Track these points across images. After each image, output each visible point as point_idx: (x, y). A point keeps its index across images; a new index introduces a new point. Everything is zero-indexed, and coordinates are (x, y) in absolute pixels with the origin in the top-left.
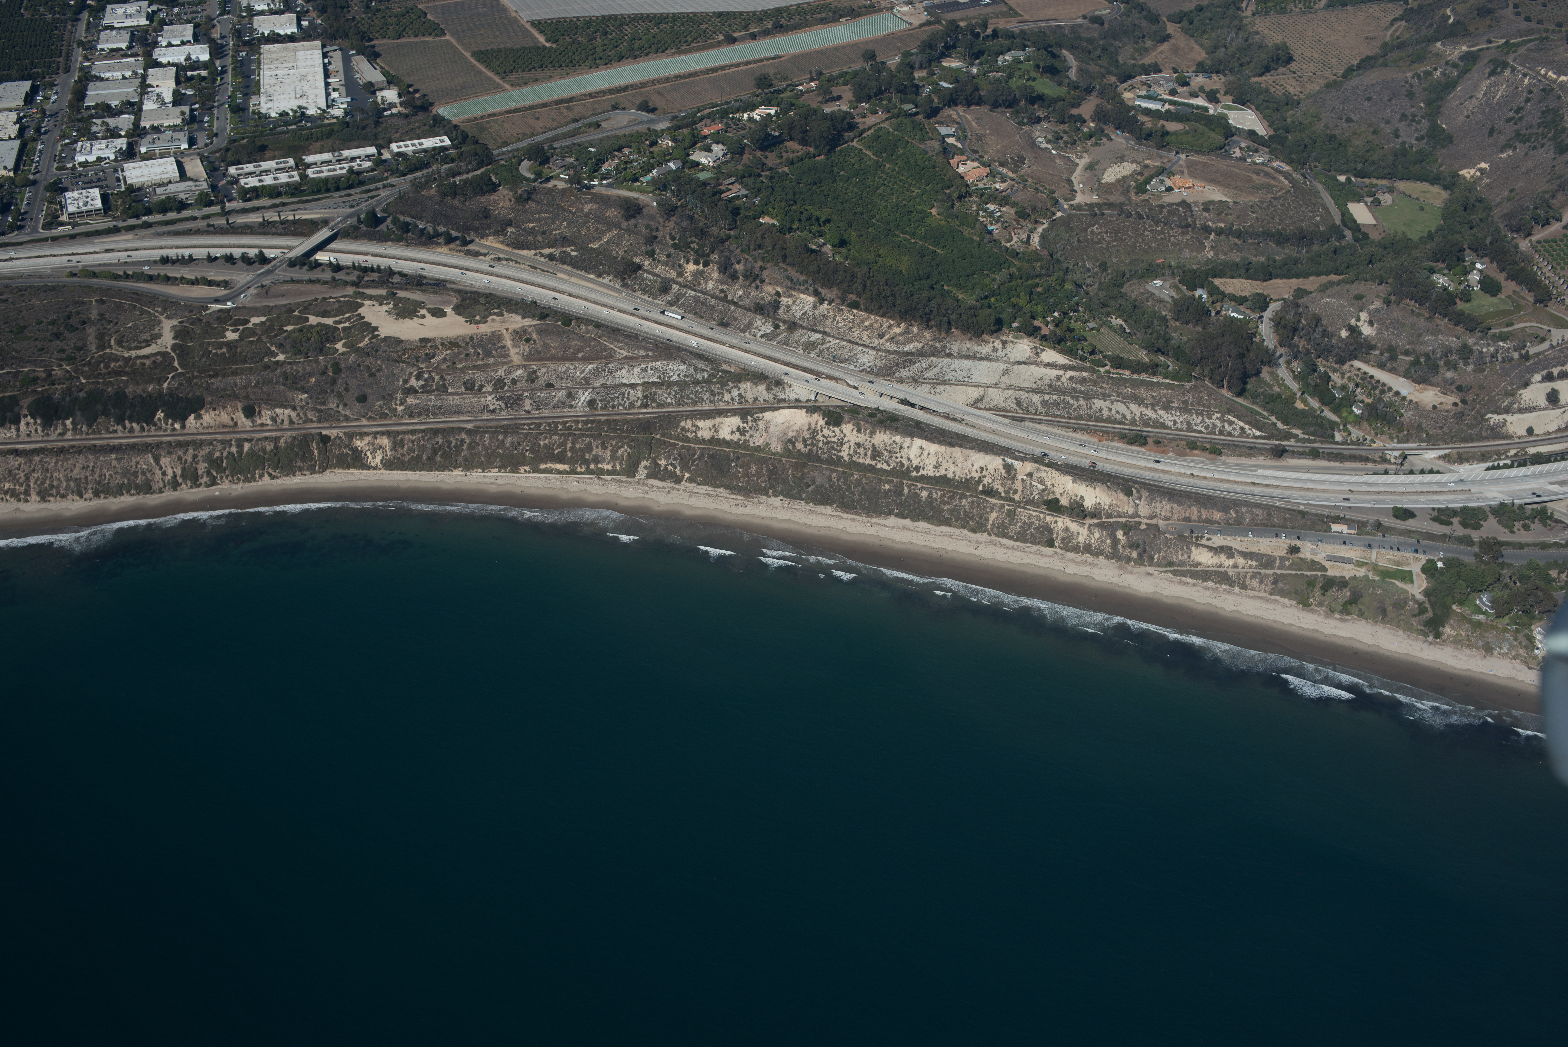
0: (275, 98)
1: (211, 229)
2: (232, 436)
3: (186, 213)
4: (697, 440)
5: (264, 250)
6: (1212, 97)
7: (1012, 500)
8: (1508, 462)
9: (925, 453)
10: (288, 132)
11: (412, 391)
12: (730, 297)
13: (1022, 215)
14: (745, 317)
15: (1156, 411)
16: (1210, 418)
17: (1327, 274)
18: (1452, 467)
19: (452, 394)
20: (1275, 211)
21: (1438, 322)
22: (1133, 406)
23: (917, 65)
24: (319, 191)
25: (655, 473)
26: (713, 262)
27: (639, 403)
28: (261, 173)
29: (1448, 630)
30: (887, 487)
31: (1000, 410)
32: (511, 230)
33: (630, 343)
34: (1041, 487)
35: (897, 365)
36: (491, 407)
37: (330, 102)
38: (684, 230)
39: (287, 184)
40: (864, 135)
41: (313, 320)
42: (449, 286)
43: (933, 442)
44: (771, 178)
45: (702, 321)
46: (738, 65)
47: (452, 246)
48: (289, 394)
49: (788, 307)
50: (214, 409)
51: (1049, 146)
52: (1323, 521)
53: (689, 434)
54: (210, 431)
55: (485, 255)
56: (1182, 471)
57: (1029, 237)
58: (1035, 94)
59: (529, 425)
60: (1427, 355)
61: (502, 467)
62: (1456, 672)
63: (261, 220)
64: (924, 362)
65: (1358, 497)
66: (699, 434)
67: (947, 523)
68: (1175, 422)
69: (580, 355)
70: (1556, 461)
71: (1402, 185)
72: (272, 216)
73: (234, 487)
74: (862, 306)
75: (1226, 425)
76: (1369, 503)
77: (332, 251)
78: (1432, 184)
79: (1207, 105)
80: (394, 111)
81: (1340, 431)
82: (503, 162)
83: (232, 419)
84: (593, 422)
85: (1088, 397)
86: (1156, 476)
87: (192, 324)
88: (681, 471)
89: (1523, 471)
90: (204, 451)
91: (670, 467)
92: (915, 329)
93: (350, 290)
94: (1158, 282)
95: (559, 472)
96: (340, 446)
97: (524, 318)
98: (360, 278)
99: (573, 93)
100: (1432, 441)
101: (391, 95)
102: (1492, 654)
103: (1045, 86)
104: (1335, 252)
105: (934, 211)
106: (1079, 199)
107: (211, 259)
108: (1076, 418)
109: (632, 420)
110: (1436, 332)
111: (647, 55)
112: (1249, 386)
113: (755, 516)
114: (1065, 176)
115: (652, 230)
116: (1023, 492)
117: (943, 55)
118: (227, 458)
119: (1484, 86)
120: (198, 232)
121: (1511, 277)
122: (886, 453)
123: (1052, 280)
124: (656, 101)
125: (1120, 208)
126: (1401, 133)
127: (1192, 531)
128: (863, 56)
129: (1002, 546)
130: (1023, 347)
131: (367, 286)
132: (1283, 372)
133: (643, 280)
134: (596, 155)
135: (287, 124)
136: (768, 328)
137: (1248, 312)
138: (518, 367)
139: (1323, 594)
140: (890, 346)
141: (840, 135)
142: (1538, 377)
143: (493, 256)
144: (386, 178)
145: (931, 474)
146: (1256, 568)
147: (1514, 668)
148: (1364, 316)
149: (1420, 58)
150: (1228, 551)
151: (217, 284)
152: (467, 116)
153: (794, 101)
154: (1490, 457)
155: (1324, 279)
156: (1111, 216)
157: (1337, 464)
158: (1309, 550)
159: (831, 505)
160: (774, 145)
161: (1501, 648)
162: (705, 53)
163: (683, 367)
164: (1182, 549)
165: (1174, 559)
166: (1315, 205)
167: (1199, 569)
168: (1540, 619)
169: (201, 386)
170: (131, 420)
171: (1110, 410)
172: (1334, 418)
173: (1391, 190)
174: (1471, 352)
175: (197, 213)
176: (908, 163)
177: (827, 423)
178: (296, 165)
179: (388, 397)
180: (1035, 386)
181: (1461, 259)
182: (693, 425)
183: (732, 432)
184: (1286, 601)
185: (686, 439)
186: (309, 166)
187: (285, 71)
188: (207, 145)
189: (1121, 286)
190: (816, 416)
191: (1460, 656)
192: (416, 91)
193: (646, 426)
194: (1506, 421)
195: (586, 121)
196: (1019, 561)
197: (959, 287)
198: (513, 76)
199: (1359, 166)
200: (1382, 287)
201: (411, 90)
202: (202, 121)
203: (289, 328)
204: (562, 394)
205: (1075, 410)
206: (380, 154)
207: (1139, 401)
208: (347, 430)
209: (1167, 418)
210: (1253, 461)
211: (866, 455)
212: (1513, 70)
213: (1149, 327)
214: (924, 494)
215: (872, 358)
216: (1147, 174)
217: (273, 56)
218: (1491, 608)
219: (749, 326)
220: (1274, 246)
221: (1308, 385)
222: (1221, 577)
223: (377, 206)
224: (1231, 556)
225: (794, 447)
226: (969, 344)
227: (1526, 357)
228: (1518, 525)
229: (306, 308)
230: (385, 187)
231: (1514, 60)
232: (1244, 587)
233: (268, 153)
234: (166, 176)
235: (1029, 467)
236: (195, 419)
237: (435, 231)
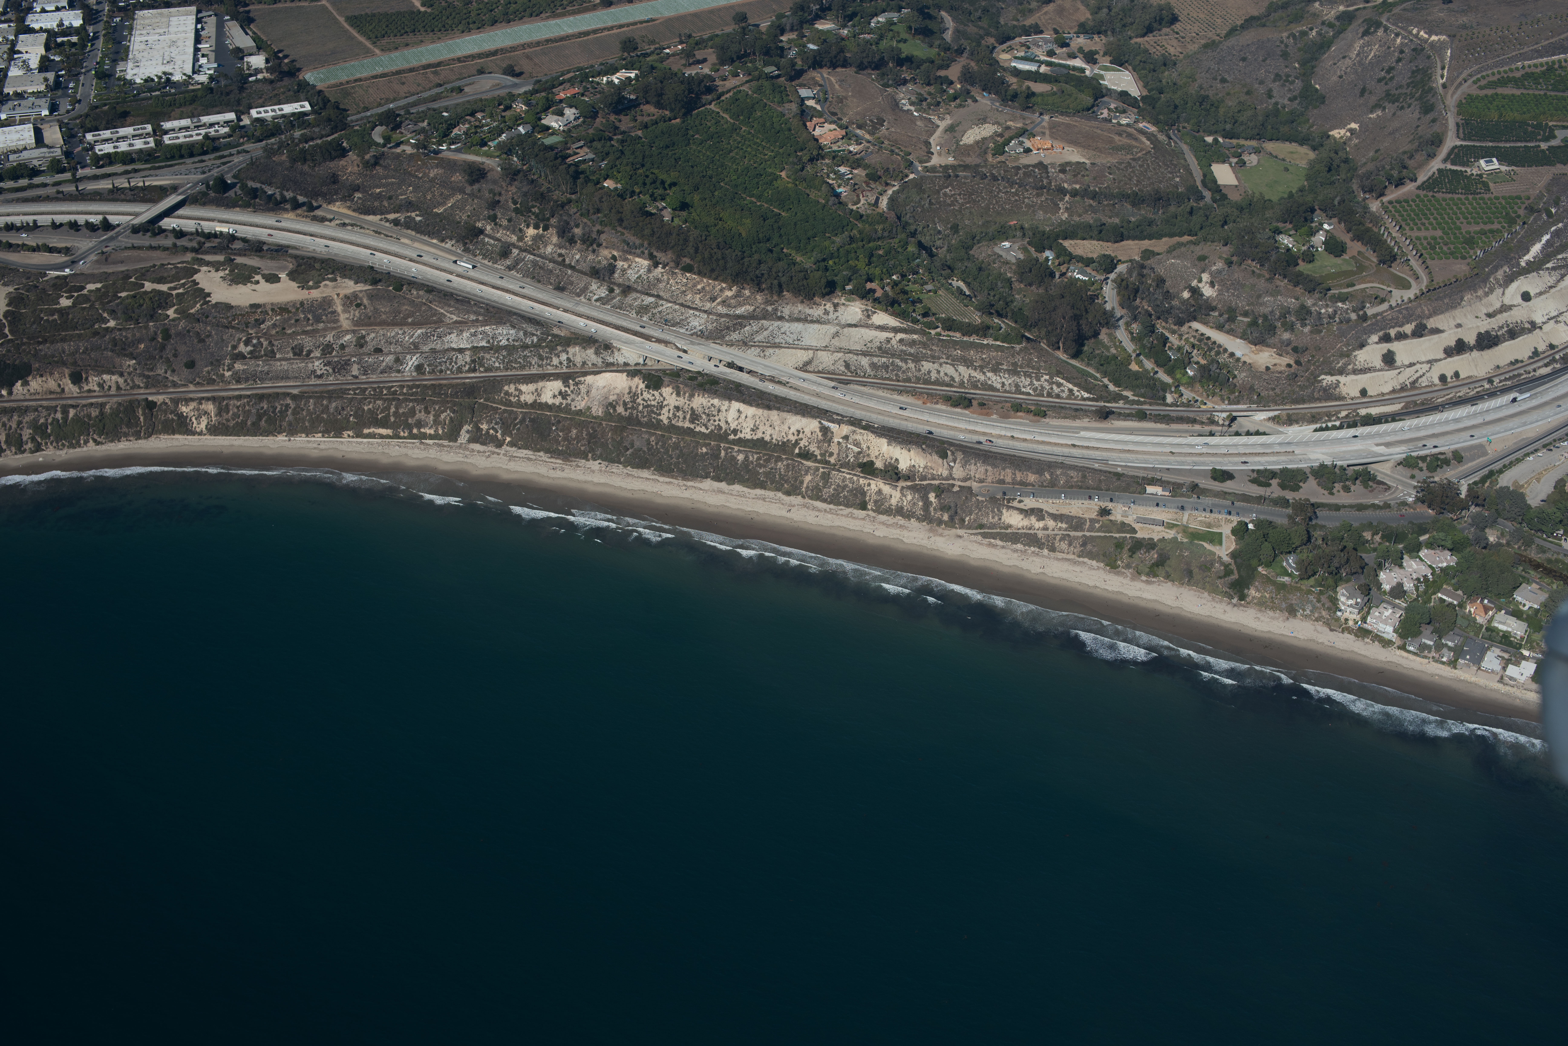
0: (141, 64)
1: (61, 196)
2: (58, 402)
3: (37, 180)
4: (520, 405)
5: (108, 217)
6: (1090, 58)
7: (827, 463)
8: (1338, 423)
9: (743, 416)
10: (150, 98)
11: (241, 357)
12: (567, 261)
13: (874, 177)
14: (581, 281)
15: (984, 373)
16: (1039, 380)
17: (1181, 235)
18: (1281, 429)
19: (280, 360)
20: (1133, 172)
21: (1279, 283)
22: (962, 369)
23: (788, 27)
24: (173, 158)
25: (477, 437)
26: (552, 226)
27: (467, 367)
28: (118, 139)
29: (1252, 592)
30: (704, 450)
31: (829, 373)
32: (358, 195)
33: (461, 307)
34: (856, 449)
35: (728, 328)
36: (319, 373)
37: (197, 67)
38: (525, 194)
39: (141, 150)
40: (723, 98)
41: (148, 286)
42: (290, 251)
43: (751, 405)
44: (622, 141)
45: (539, 285)
46: (611, 28)
47: (299, 211)
48: (117, 360)
49: (624, 271)
50: (41, 376)
51: (912, 108)
52: (1138, 483)
53: (512, 398)
54: (37, 397)
55: (330, 220)
56: (1003, 433)
57: (877, 199)
58: (903, 56)
59: (354, 390)
60: (1265, 317)
61: (326, 432)
62: (1256, 634)
63: (111, 186)
64: (755, 325)
65: (1178, 459)
66: (522, 398)
67: (763, 486)
68: (1003, 384)
69: (410, 320)
70: (1387, 422)
71: (1270, 146)
72: (122, 183)
73: (59, 452)
74: (695, 270)
75: (1055, 387)
76: (1189, 464)
77: (179, 217)
78: (1301, 145)
79: (1084, 66)
80: (260, 76)
81: (1171, 392)
82: (357, 128)
83: (59, 385)
84: (418, 386)
85: (917, 359)
86: (975, 438)
87: (27, 291)
88: (503, 435)
89: (1352, 432)
90: (27, 419)
91: (491, 432)
92: (747, 292)
93: (189, 256)
94: (1007, 244)
95: (382, 437)
96: (165, 412)
97: (356, 283)
98: (201, 244)
99: (441, 58)
100: (1263, 403)
101: (257, 61)
102: (1295, 616)
103: (916, 48)
104: (1191, 213)
105: (783, 174)
106: (935, 161)
107: (55, 226)
108: (905, 381)
109: (457, 385)
110: (1275, 293)
111: (521, 19)
112: (1085, 348)
113: (571, 479)
114: (924, 138)
115: (495, 195)
116: (838, 454)
117: (818, 17)
118: (52, 424)
119: (1357, 46)
120: (48, 199)
121: (1358, 238)
122: (704, 417)
123: (895, 243)
124: (525, 65)
125: (974, 169)
126: (1275, 93)
127: (1004, 494)
128: (734, 19)
129: (815, 508)
130: (854, 310)
131: (207, 253)
132: (1122, 334)
133: (484, 244)
134: (447, 120)
135: (151, 90)
136: (603, 292)
137: (1094, 273)
138: (347, 332)
139: (1131, 556)
140: (721, 310)
141: (698, 97)
142: (1375, 338)
143: (338, 222)
144: (243, 144)
145: (749, 437)
146: (1066, 530)
147: (1315, 630)
148: (1205, 277)
149: (1297, 18)
150: (1039, 513)
151: (58, 251)
152: (333, 82)
153: (656, 64)
154: (1321, 419)
155: (1177, 239)
156: (966, 177)
157: (1163, 426)
158: (1120, 512)
159: (648, 468)
160: (629, 108)
161: (1304, 610)
162: (579, 17)
163: (512, 332)
164: (993, 511)
165: (985, 521)
166: (1175, 166)
167: (1009, 531)
168: (1348, 581)
169: (29, 352)
171: (938, 372)
172: (1167, 379)
173: (1257, 151)
174: (1309, 312)
175: (48, 180)
176: (764, 125)
177: (646, 387)
178: (154, 131)
179: (217, 363)
180: (865, 349)
181: (1308, 220)
182: (516, 389)
183: (555, 396)
184: (1094, 563)
185: (509, 404)
186: (166, 132)
187: (156, 37)
188: (68, 112)
189: (970, 248)
190: (636, 379)
191: (1262, 618)
192: (286, 57)
193: (471, 390)
194: (1339, 382)
195: (449, 86)
196: (830, 523)
197: (798, 249)
198: (385, 41)
199: (1228, 127)
200: (1226, 249)
201: (281, 55)
202: (67, 88)
203: (123, 294)
204: (390, 359)
205: (904, 372)
206: (239, 119)
207: (968, 363)
208: (173, 396)
209: (995, 380)
210: (1077, 423)
211: (685, 418)
212: (1386, 29)
213: (993, 289)
214: (741, 457)
215: (703, 321)
216: (1007, 135)
217: (147, 21)
218: (1297, 570)
219: (584, 290)
220: (1129, 207)
221: (1143, 347)
222: (1031, 540)
223: (228, 172)
224: (1041, 518)
225: (615, 410)
226: (800, 307)
227: (1364, 318)
228: (1338, 486)
229: (143, 275)
230: (239, 153)
231: (1388, 20)
232: (1053, 549)
233: (129, 120)
234: (22, 143)
235: (846, 429)
236: (22, 385)
237: (283, 197)
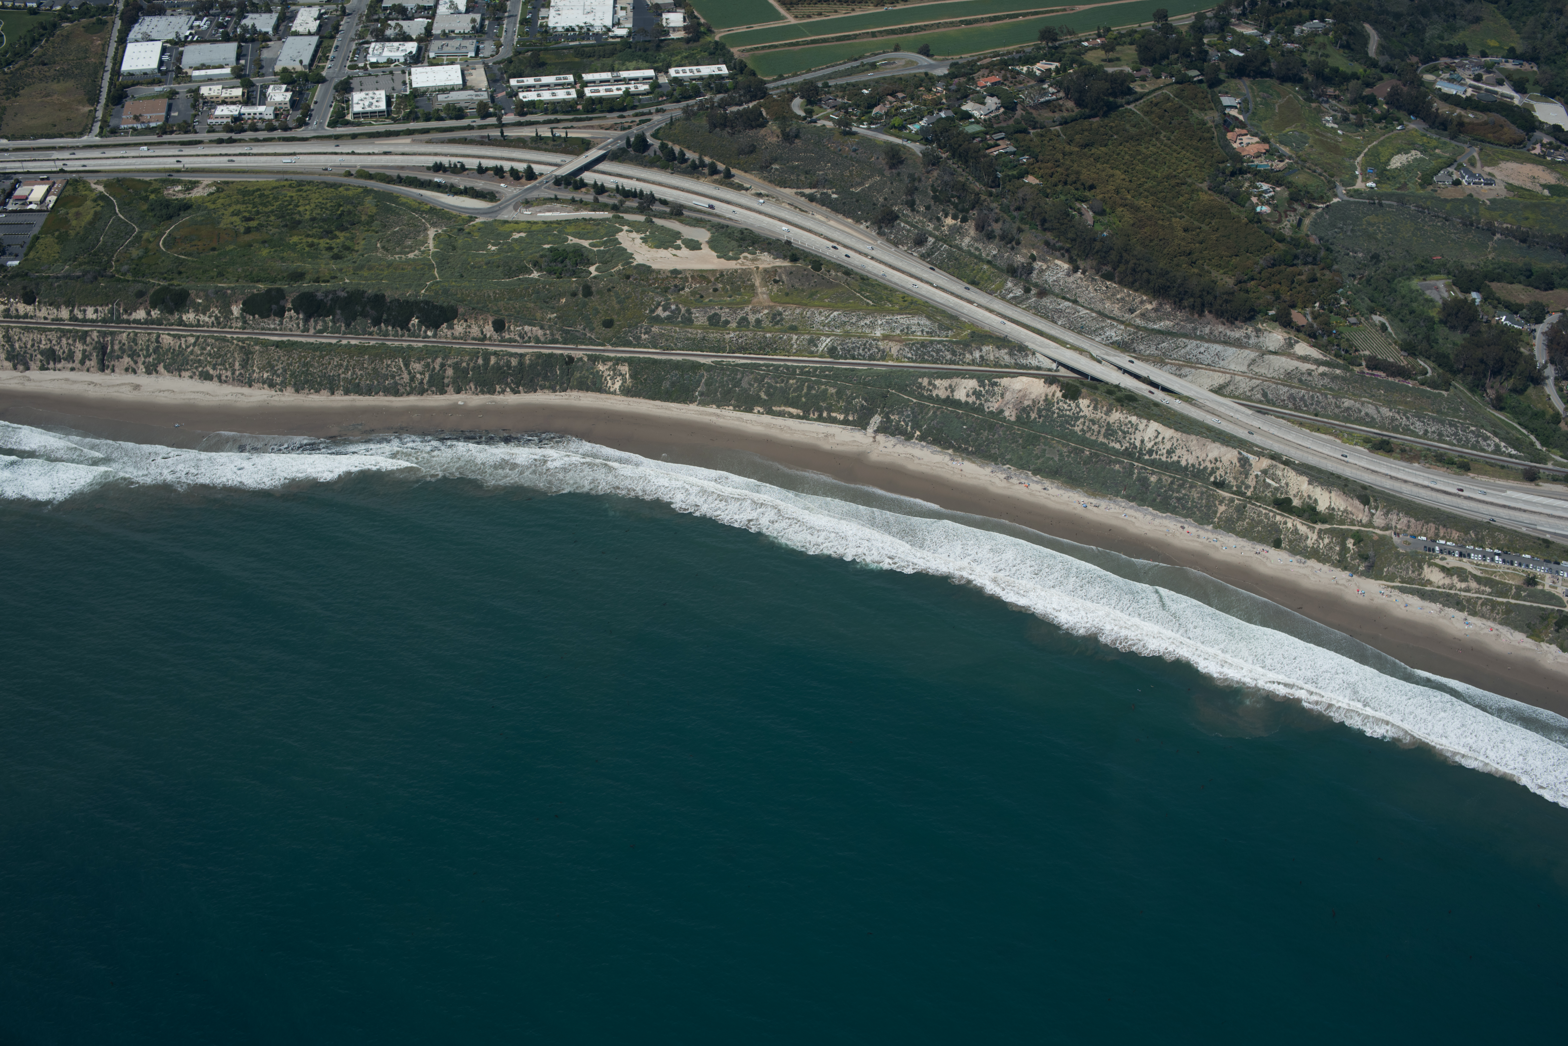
0: (562, 12)
1: (486, 140)
2: (480, 348)
3: (463, 122)
4: (932, 399)
5: (534, 166)
6: (1519, 86)
7: (1243, 494)
9: (1160, 437)
10: (571, 47)
11: (658, 320)
12: (984, 256)
13: (1296, 197)
14: (996, 278)
15: (1407, 417)
16: (1464, 430)
19: (696, 328)
22: (1384, 410)
23: (1209, 30)
24: (594, 111)
25: (886, 428)
26: (971, 219)
27: (880, 354)
28: (541, 88)
30: (1117, 467)
31: (1244, 399)
32: (775, 166)
33: (878, 293)
34: (1275, 485)
37: (616, 21)
38: (946, 183)
39: (564, 101)
40: (1142, 100)
41: (571, 240)
42: (709, 218)
43: (1170, 427)
47: (716, 177)
48: (539, 312)
49: (1042, 271)
50: (466, 320)
51: (1336, 126)
53: (924, 392)
54: (460, 341)
55: (747, 189)
56: (1426, 483)
57: (1300, 221)
58: (1328, 71)
61: (737, 406)
63: (534, 135)
64: (1173, 342)
66: (935, 393)
67: (1173, 511)
68: (1426, 431)
69: (826, 301)
72: (545, 132)
73: (477, 398)
74: (1117, 279)
75: (1481, 440)
77: (599, 172)
79: (1513, 94)
80: (677, 35)
82: (775, 97)
83: (482, 331)
85: (1338, 395)
86: (1397, 486)
88: (912, 428)
90: (450, 361)
91: (902, 424)
92: (1167, 308)
93: (610, 214)
95: (792, 416)
96: (582, 368)
97: (775, 258)
98: (622, 202)
101: (675, 18)
103: (1341, 62)
106: (1359, 185)
107: (481, 170)
108: (1323, 416)
109: (870, 372)
114: (1348, 160)
115: (914, 180)
116: (1255, 488)
118: (474, 369)
120: (473, 142)
122: (1119, 433)
127: (1426, 548)
128: (1154, 15)
130: (1276, 337)
131: (627, 212)
132: (1550, 390)
133: (900, 229)
134: (866, 97)
135: (572, 39)
136: (1019, 292)
137: (1522, 321)
138: (764, 307)
139: (1557, 631)
140: (1140, 322)
141: (1117, 98)
143: (753, 192)
144: (661, 103)
145: (1164, 459)
151: (483, 196)
152: (748, 46)
153: (1077, 58)
156: (1391, 207)
158: (1548, 582)
159: (1058, 480)
164: (1413, 566)
165: (1404, 575)
167: (1428, 588)
169: (456, 296)
170: (387, 323)
171: (1359, 411)
175: (474, 123)
176: (1185, 132)
177: (1063, 396)
178: (575, 82)
179: (634, 325)
180: (1284, 378)
182: (930, 383)
183: (968, 395)
184: (1517, 632)
185: (921, 397)
186: (587, 84)
188: (492, 55)
189: (1392, 281)
190: (1054, 387)
193: (883, 379)
195: (863, 61)
197: (1219, 267)
201: (696, 14)
202: (491, 30)
203: (547, 247)
204: (804, 338)
205: (1323, 407)
206: (658, 77)
207: (1391, 405)
208: (590, 353)
209: (1418, 425)
210: (1503, 482)
211: (1099, 432)
213: (1414, 327)
214: (1153, 479)
215: (1120, 332)
216: (1435, 164)
219: (1000, 287)
220: (1561, 253)
222: (1451, 600)
223: (647, 131)
224: (1463, 579)
225: (1028, 416)
226: (1221, 328)
229: (566, 228)
230: (658, 111)
232: (1473, 613)
233: (552, 68)
234: (449, 83)
235: (1265, 463)
236: (447, 328)
237: (701, 161)
